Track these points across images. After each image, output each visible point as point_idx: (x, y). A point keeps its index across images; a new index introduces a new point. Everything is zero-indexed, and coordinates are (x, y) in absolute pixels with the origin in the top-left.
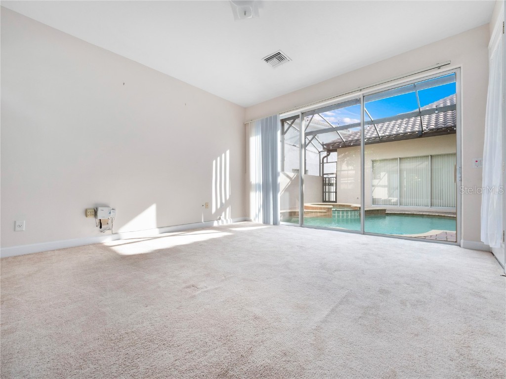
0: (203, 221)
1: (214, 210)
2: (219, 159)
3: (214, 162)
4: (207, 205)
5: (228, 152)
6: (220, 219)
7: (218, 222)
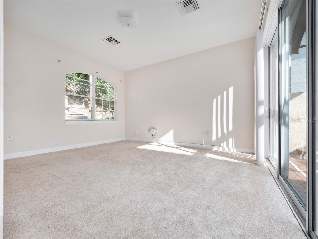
0: (203, 144)
1: (214, 138)
2: (219, 97)
3: (215, 101)
4: (208, 133)
5: (231, 89)
6: (220, 146)
7: (218, 148)
